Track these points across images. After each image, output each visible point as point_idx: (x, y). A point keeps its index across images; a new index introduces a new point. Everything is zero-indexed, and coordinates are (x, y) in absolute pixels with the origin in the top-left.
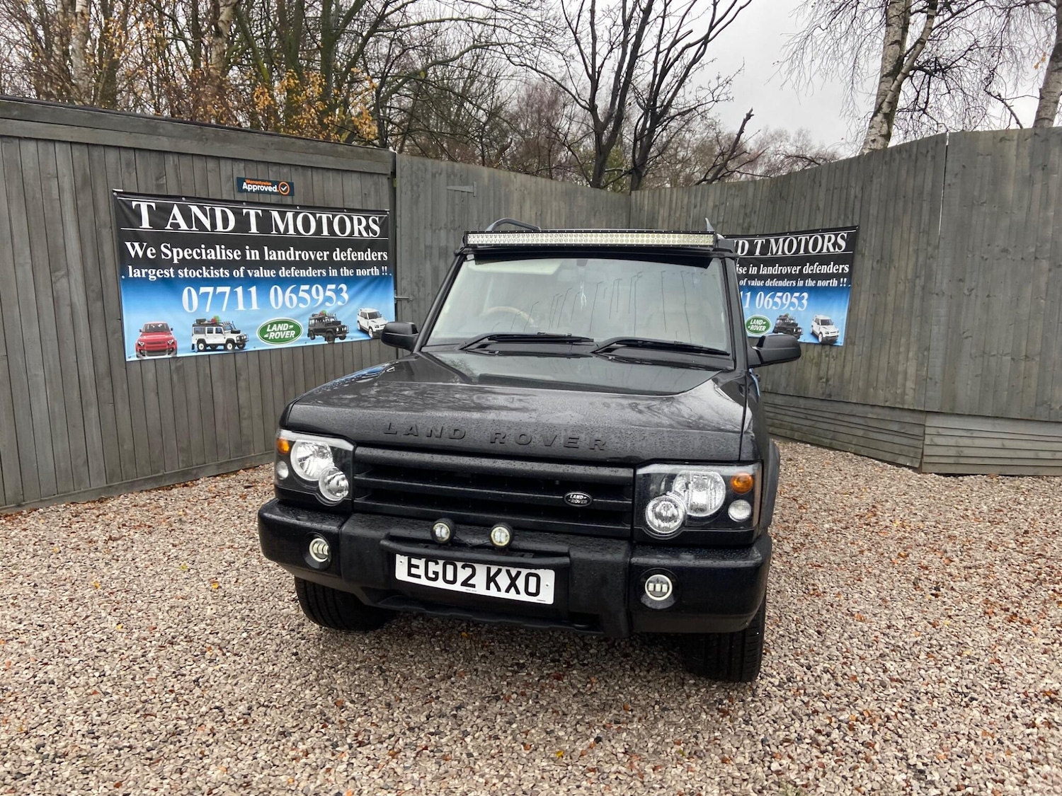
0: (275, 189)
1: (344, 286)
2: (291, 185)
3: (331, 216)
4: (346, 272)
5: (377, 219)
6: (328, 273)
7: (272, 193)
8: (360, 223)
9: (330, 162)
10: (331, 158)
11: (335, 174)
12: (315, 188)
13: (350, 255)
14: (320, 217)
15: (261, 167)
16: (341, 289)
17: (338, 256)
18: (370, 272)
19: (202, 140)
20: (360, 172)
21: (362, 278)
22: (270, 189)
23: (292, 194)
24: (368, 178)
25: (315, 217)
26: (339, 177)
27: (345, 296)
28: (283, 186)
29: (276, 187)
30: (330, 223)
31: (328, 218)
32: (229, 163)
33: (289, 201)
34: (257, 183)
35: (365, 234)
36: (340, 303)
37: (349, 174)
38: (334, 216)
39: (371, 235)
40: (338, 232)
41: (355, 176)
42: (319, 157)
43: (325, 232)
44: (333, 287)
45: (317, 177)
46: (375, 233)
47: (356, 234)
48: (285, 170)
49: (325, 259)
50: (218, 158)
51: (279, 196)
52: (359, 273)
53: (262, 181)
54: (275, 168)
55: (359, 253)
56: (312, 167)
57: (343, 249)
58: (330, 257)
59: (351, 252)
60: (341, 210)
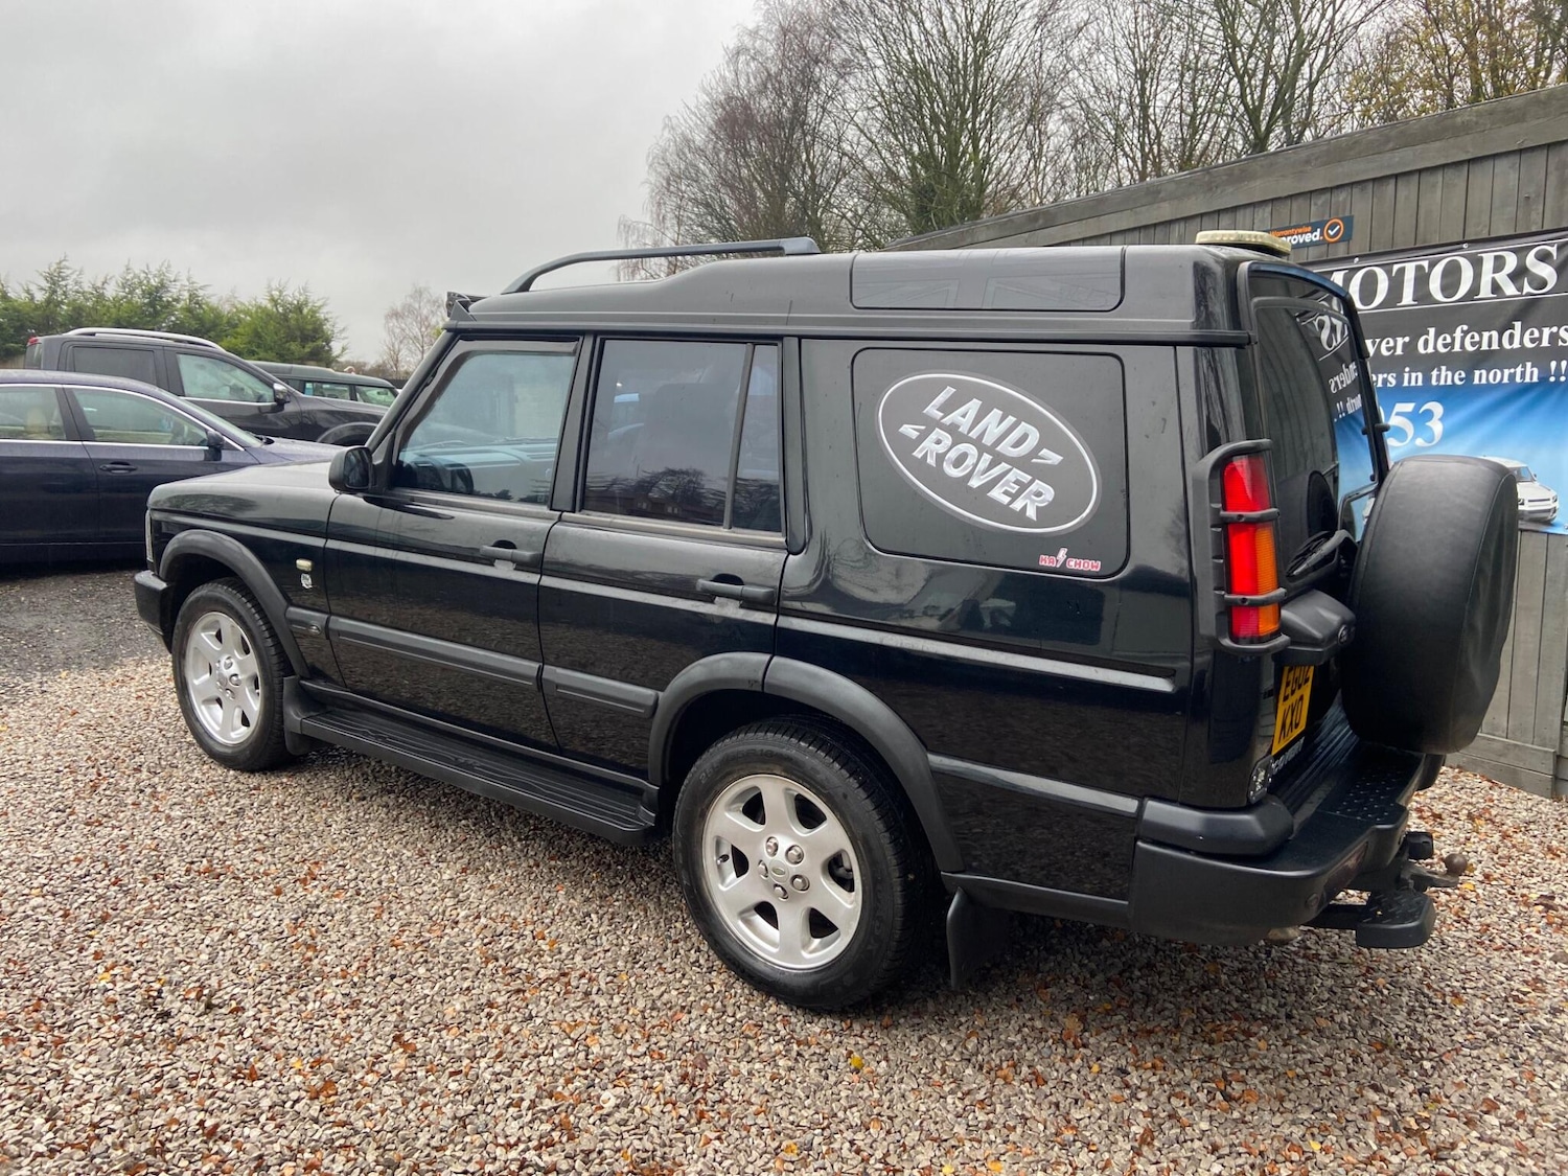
0: (1316, 236)
1: (1437, 408)
2: (1348, 222)
3: (1425, 264)
4: (1444, 376)
5: (1553, 250)
6: (1400, 379)
7: (1312, 244)
8: (1499, 264)
9: (1433, 154)
10: (1438, 144)
11: (1449, 173)
12: (1399, 215)
13: (1463, 340)
14: (1402, 271)
15: (1295, 204)
16: (1429, 414)
17: (1430, 343)
18: (1512, 377)
19: (1211, 189)
20: (1521, 151)
21: (1489, 387)
22: (1308, 238)
23: (1347, 237)
24: (1540, 157)
25: (1389, 272)
26: (1458, 179)
27: (1437, 427)
28: (1332, 227)
29: (1318, 233)
30: (1422, 279)
31: (1419, 268)
32: (1249, 211)
33: (1341, 251)
34: (1287, 232)
35: (1510, 289)
36: (1419, 442)
37: (1489, 165)
38: (1432, 265)
39: (1527, 289)
40: (1438, 295)
41: (1502, 165)
42: (1407, 153)
43: (1408, 297)
44: (1409, 407)
45: (1407, 190)
46: (1544, 284)
47: (1485, 291)
48: (1342, 196)
49: (1399, 352)
50: (1235, 209)
51: (1324, 248)
52: (1480, 377)
53: (1295, 227)
54: (1322, 199)
55: (1486, 335)
56: (1396, 176)
57: (1445, 328)
58: (1410, 348)
59: (1465, 333)
60: (1454, 246)
